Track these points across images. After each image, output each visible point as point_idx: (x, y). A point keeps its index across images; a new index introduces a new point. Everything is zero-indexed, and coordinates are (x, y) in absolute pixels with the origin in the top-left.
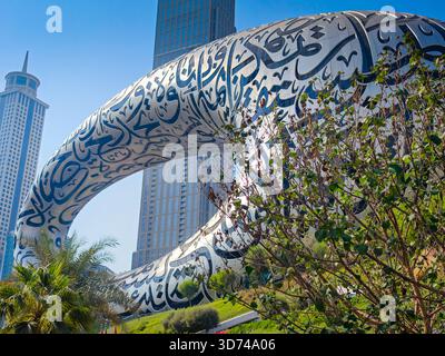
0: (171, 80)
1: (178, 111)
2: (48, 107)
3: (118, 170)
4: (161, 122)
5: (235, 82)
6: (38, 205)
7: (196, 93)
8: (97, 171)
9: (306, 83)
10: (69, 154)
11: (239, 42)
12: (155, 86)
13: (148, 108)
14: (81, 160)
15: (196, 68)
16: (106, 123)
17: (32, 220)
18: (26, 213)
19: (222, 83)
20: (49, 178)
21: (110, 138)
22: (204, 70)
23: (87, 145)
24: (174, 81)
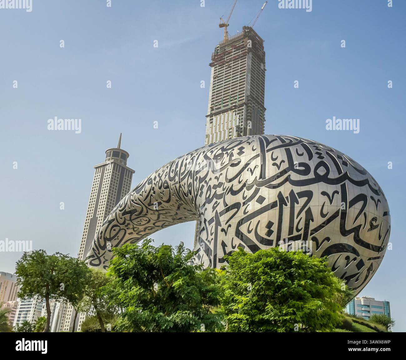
0: (166, 176)
1: (170, 196)
2: (134, 172)
3: (145, 230)
4: (162, 202)
5: (196, 180)
6: (97, 252)
7: (178, 185)
8: (132, 231)
9: (230, 185)
10: (113, 220)
11: (202, 153)
12: (158, 179)
13: (154, 193)
14: (121, 224)
15: (178, 169)
16: (133, 201)
17: (93, 262)
18: (90, 257)
19: (191, 181)
20: (103, 235)
21: (135, 211)
22: (182, 171)
23: (123, 214)
24: (167, 176)
